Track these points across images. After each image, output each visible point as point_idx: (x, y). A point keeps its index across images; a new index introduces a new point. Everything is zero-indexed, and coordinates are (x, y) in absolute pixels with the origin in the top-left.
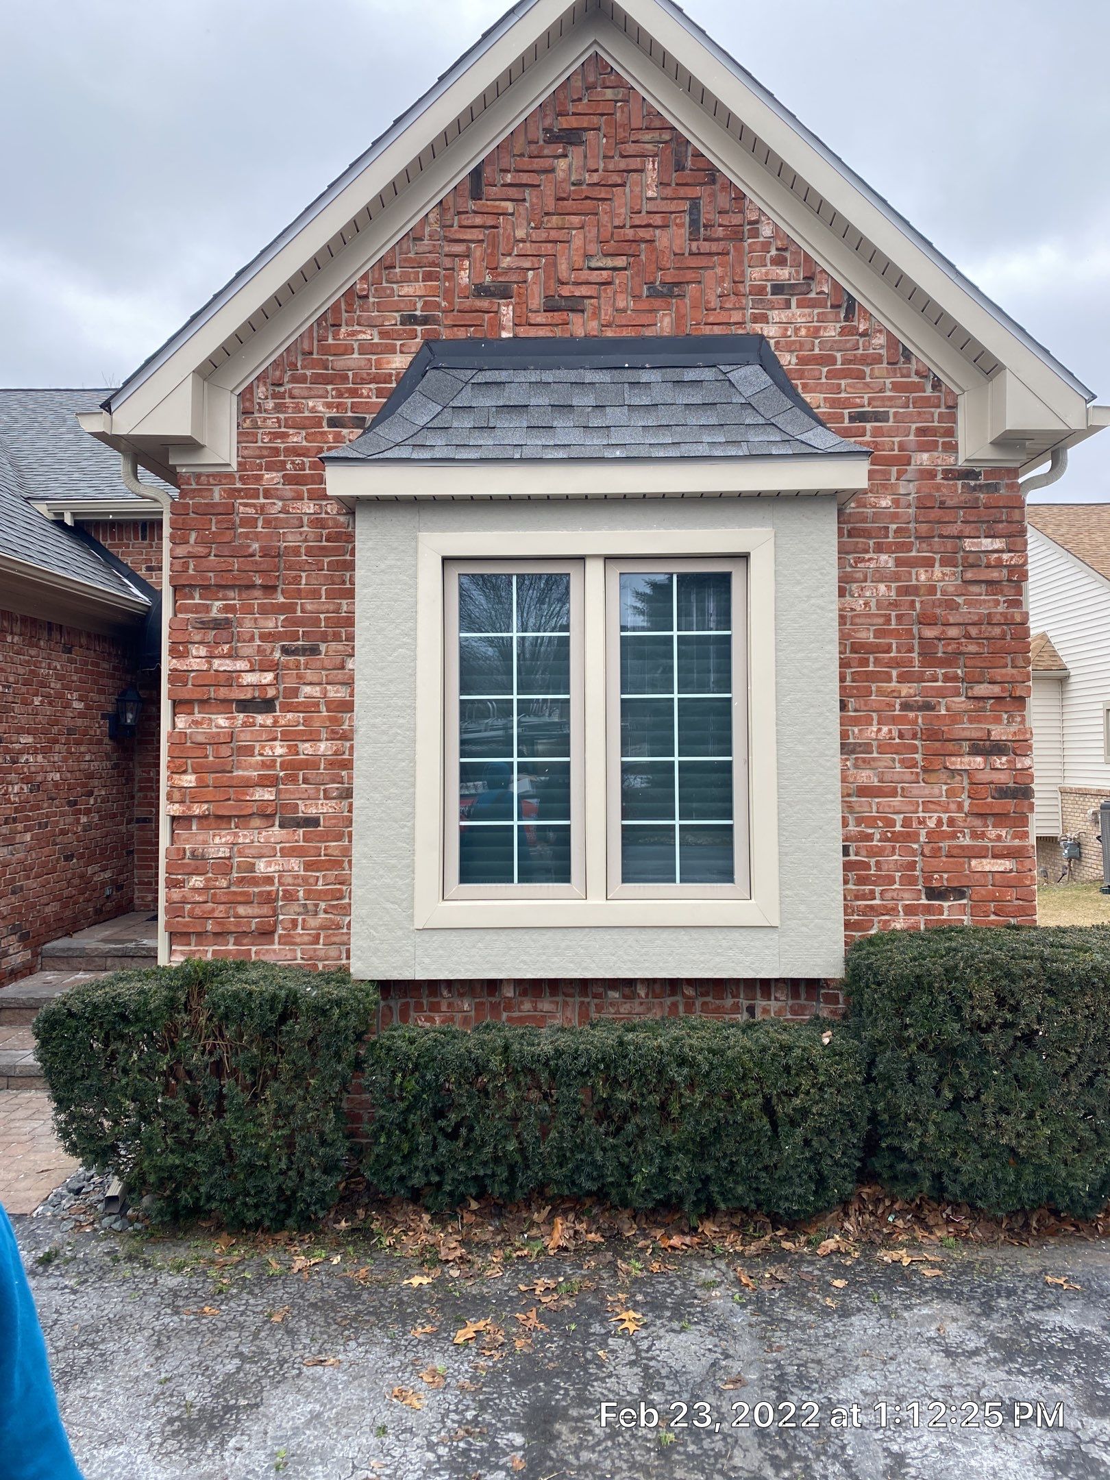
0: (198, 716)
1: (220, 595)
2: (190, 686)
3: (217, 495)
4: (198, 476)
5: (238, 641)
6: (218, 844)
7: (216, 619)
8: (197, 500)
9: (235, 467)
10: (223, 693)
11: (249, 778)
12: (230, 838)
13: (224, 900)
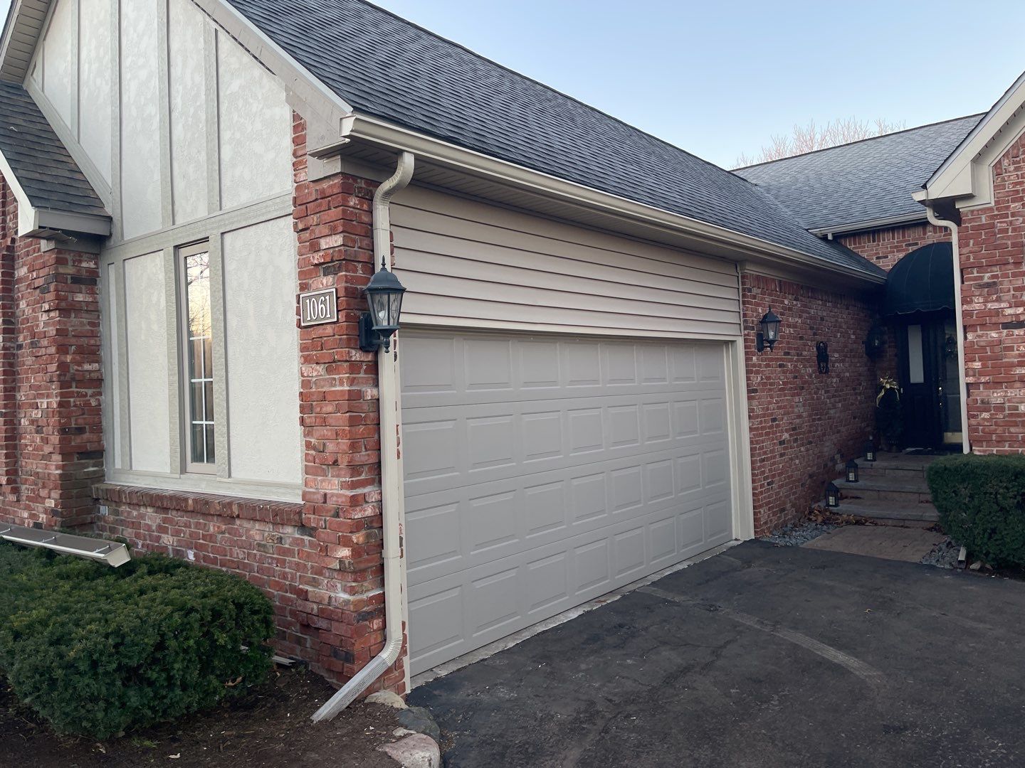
0: (979, 332)
1: (989, 270)
2: (974, 318)
3: (984, 220)
4: (972, 211)
5: (1001, 292)
6: (997, 396)
7: (987, 283)
8: (973, 224)
9: (993, 204)
10: (994, 320)
11: (1013, 362)
12: (1003, 394)
13: (1001, 424)
